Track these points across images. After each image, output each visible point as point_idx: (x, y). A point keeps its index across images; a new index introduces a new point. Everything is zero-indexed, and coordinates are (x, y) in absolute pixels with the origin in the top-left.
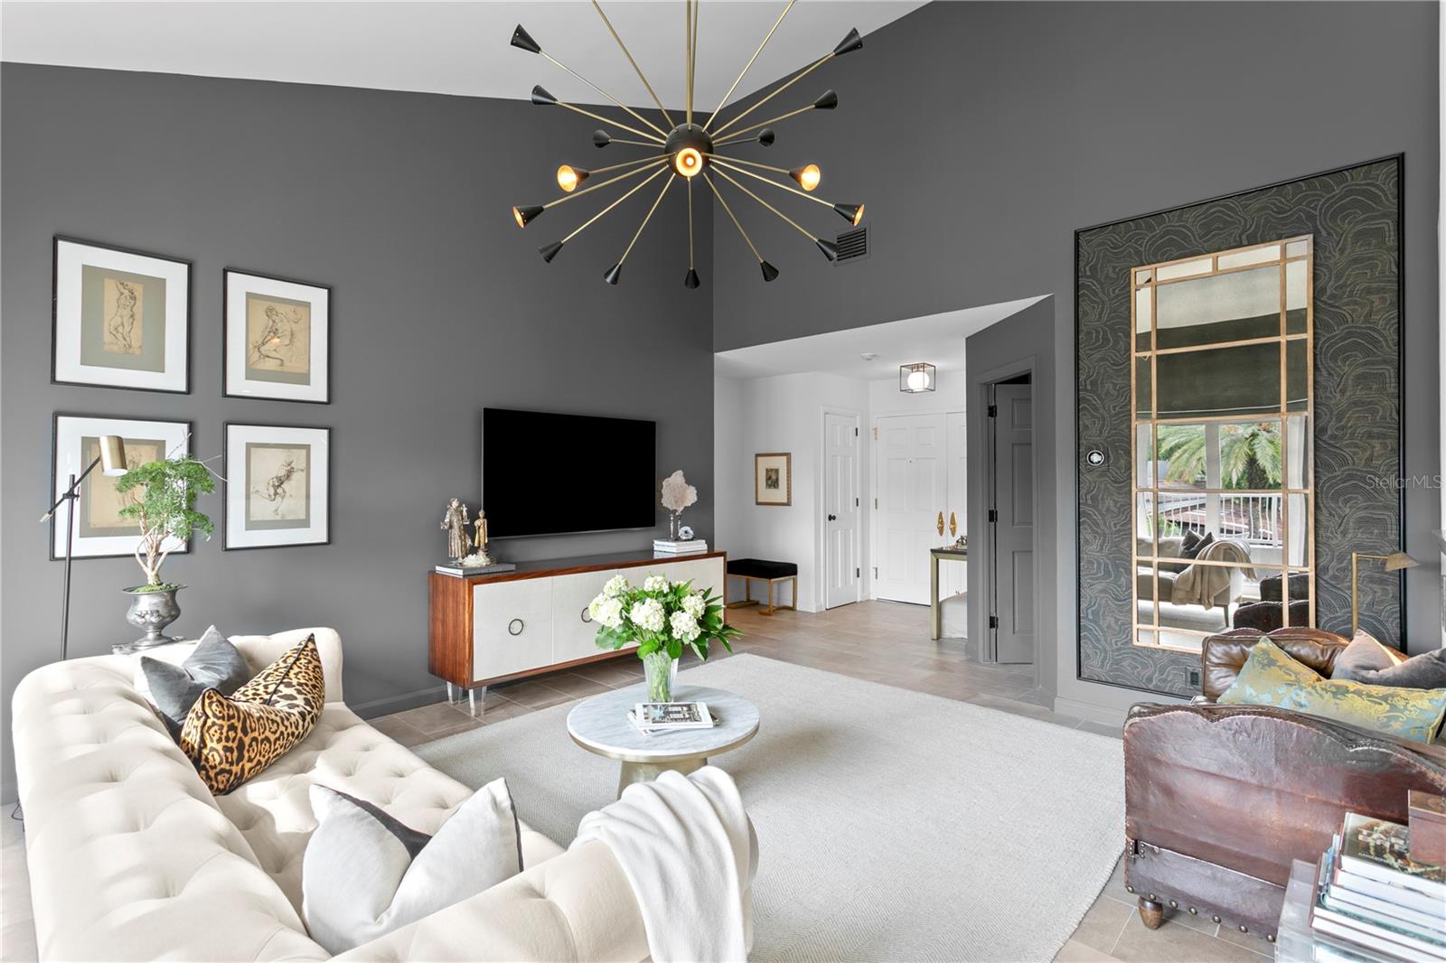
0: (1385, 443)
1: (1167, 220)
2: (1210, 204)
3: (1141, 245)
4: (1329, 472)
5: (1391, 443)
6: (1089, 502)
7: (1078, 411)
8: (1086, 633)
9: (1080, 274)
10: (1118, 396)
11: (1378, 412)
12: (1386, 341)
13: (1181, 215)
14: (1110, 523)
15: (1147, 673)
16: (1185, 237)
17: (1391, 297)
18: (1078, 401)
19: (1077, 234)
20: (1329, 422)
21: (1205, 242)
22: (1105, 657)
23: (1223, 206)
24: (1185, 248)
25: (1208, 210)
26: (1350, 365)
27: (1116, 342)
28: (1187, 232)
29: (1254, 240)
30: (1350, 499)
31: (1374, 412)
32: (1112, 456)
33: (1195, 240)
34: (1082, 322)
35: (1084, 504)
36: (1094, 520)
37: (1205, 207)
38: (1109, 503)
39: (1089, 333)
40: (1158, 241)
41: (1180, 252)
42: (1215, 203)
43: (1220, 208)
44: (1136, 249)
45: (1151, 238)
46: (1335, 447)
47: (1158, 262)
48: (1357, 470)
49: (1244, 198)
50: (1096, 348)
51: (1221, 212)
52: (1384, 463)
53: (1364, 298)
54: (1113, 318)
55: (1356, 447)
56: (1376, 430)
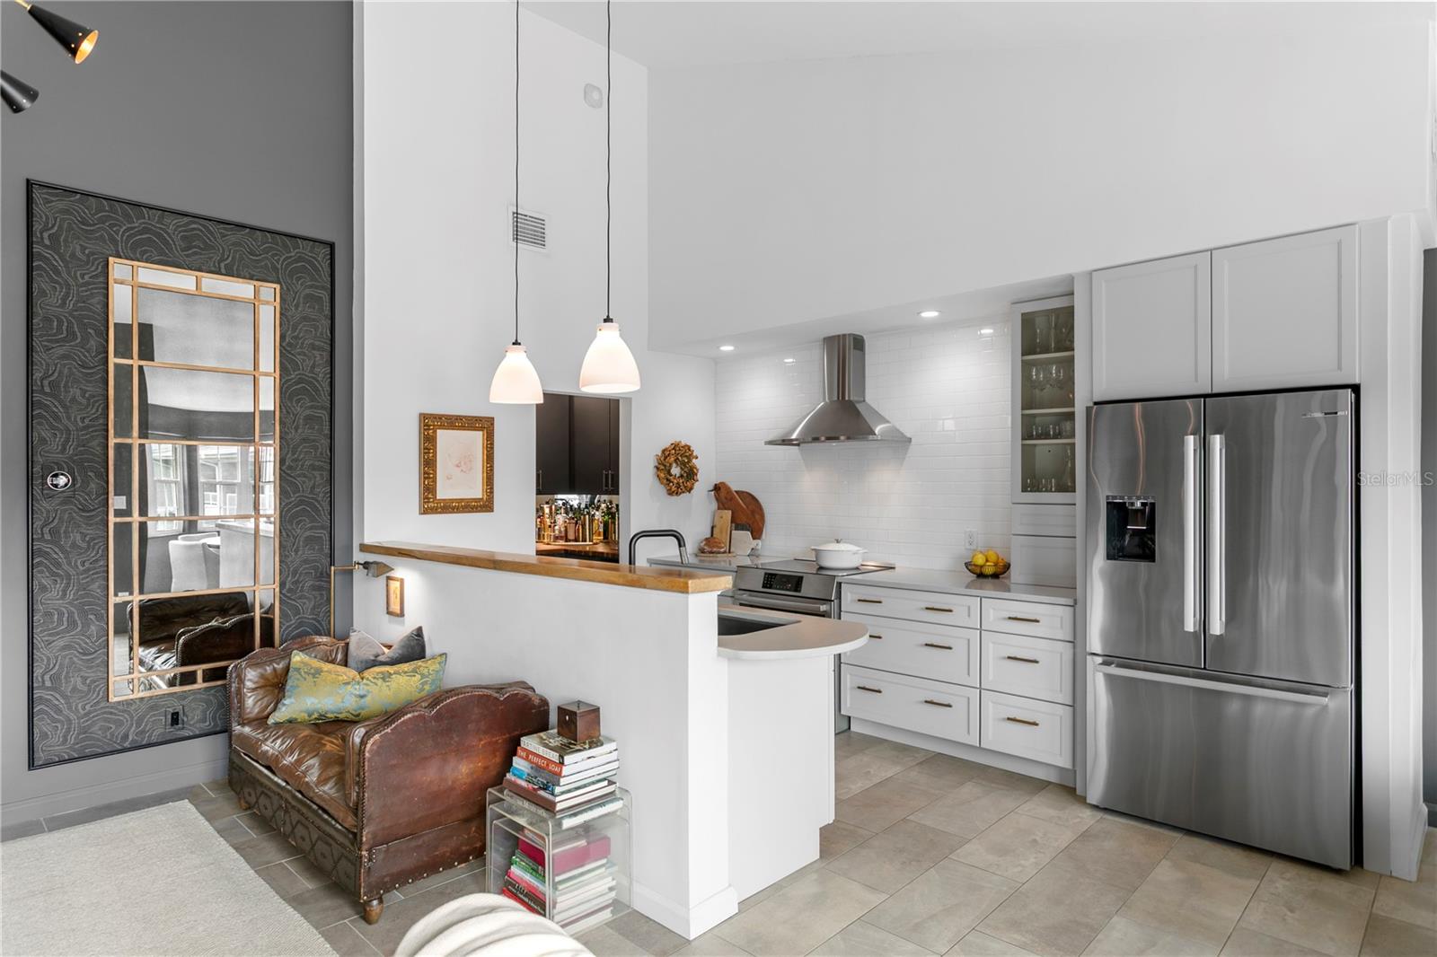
0: (323, 475)
1: (146, 216)
2: (190, 218)
3: (116, 233)
4: (287, 499)
5: (326, 474)
6: (47, 537)
8: (42, 706)
9: (34, 240)
10: (88, 405)
11: (318, 449)
12: (323, 390)
13: (161, 218)
14: (76, 561)
15: (122, 730)
16: (166, 243)
17: (326, 355)
19: (30, 191)
20: (287, 454)
21: (187, 256)
22: (69, 729)
23: (204, 226)
24: (166, 255)
25: (188, 224)
26: (301, 407)
27: (86, 339)
28: (168, 239)
29: (230, 272)
31: (316, 449)
32: (79, 479)
33: (176, 249)
34: (37, 301)
35: (38, 540)
36: (54, 559)
37: (186, 220)
38: (75, 537)
39: (47, 320)
40: (137, 236)
41: (162, 257)
42: (196, 220)
43: (200, 227)
44: (109, 234)
45: (128, 229)
46: (291, 476)
47: (139, 261)
48: (305, 497)
49: (222, 226)
50: (57, 341)
51: (201, 231)
52: (322, 491)
53: (310, 352)
54: (81, 309)
55: (305, 477)
56: (317, 463)
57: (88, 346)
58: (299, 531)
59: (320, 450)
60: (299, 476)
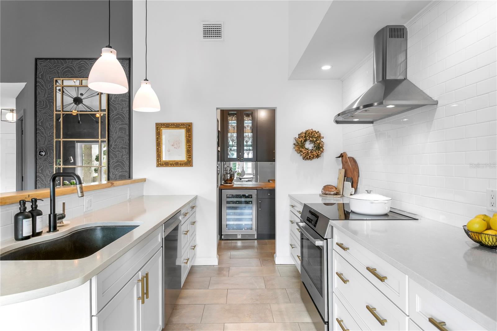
0: (126, 151)
1: (68, 62)
2: (81, 60)
3: (59, 70)
4: (113, 160)
5: (127, 150)
6: (40, 171)
7: (36, 133)
9: (37, 77)
10: (51, 128)
11: (124, 140)
12: (126, 117)
13: (72, 61)
14: (47, 180)
16: (73, 70)
17: (127, 103)
18: (36, 129)
19: (36, 60)
20: (113, 143)
21: (79, 74)
23: (85, 62)
24: (73, 74)
25: (80, 62)
26: (118, 124)
27: (50, 106)
28: (74, 68)
30: (117, 169)
31: (123, 140)
32: (48, 153)
33: (76, 72)
34: (38, 97)
35: (38, 172)
36: (42, 179)
37: (79, 61)
38: (47, 172)
39: (40, 102)
40: (64, 70)
41: (71, 76)
42: (82, 60)
43: (84, 63)
44: (57, 71)
45: (62, 68)
46: (114, 151)
47: (65, 78)
48: (119, 159)
49: (91, 60)
50: (43, 108)
51: (84, 64)
52: (126, 157)
53: (121, 103)
54: (49, 97)
55: (119, 152)
56: (124, 146)
57: (51, 109)
58: (117, 173)
59: (125, 141)
60: (117, 151)
